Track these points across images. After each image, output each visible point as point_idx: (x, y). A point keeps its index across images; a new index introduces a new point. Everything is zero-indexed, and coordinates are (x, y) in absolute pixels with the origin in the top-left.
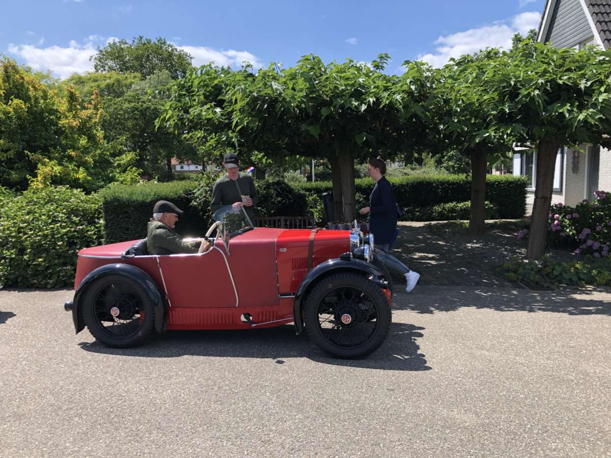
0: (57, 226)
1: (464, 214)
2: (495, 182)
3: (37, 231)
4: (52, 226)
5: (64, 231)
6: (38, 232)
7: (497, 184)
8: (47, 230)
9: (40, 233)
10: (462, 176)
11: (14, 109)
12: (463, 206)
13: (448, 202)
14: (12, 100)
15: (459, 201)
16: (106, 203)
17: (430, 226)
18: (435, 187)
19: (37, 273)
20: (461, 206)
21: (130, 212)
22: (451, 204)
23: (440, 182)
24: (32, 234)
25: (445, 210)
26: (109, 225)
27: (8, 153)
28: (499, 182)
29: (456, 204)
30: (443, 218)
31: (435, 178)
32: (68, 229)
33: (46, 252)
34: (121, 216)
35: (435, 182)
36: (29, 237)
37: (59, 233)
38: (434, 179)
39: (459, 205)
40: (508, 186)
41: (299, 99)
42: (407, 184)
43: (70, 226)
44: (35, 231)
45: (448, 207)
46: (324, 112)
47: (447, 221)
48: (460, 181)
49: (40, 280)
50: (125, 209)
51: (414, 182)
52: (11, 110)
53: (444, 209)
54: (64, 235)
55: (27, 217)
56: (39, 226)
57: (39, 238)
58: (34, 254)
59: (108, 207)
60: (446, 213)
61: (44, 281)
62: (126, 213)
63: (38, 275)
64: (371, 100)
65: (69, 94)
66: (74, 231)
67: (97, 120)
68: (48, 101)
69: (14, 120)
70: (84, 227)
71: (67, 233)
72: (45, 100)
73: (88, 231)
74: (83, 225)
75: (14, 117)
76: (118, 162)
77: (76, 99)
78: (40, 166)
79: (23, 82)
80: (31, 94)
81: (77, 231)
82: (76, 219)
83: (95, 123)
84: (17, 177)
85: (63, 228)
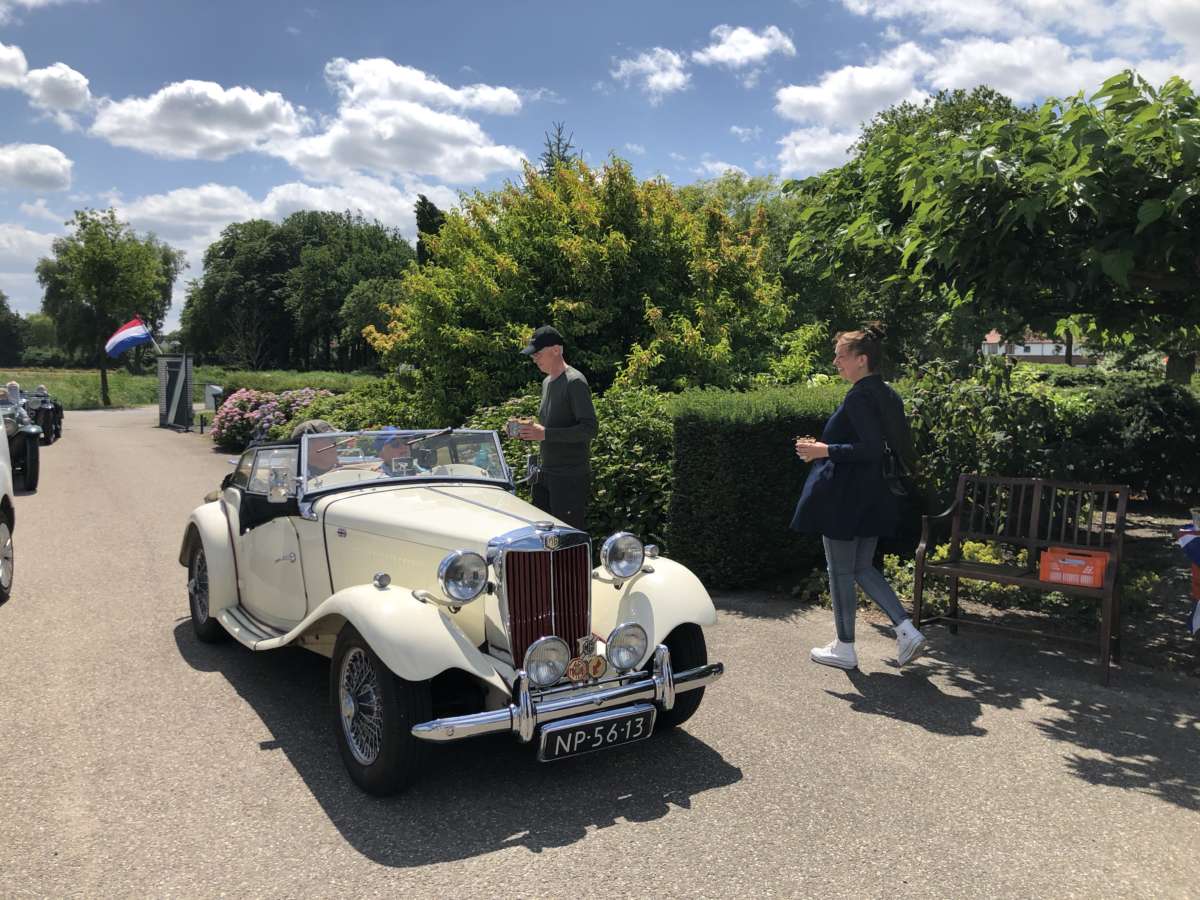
5: (614, 468)
11: (609, 248)
14: (608, 233)
16: (679, 423)
27: (589, 325)
32: (621, 465)
34: (700, 450)
37: (604, 471)
52: (605, 250)
54: (613, 476)
59: (681, 430)
62: (709, 443)
65: (708, 218)
66: (630, 471)
67: (754, 263)
68: (672, 235)
69: (607, 269)
70: (649, 464)
71: (617, 473)
72: (665, 233)
73: (655, 473)
74: (649, 460)
75: (608, 263)
76: (786, 342)
77: (720, 226)
78: (636, 347)
79: (637, 203)
80: (642, 222)
81: (635, 472)
82: (638, 448)
83: (752, 269)
84: (602, 365)
85: (613, 464)
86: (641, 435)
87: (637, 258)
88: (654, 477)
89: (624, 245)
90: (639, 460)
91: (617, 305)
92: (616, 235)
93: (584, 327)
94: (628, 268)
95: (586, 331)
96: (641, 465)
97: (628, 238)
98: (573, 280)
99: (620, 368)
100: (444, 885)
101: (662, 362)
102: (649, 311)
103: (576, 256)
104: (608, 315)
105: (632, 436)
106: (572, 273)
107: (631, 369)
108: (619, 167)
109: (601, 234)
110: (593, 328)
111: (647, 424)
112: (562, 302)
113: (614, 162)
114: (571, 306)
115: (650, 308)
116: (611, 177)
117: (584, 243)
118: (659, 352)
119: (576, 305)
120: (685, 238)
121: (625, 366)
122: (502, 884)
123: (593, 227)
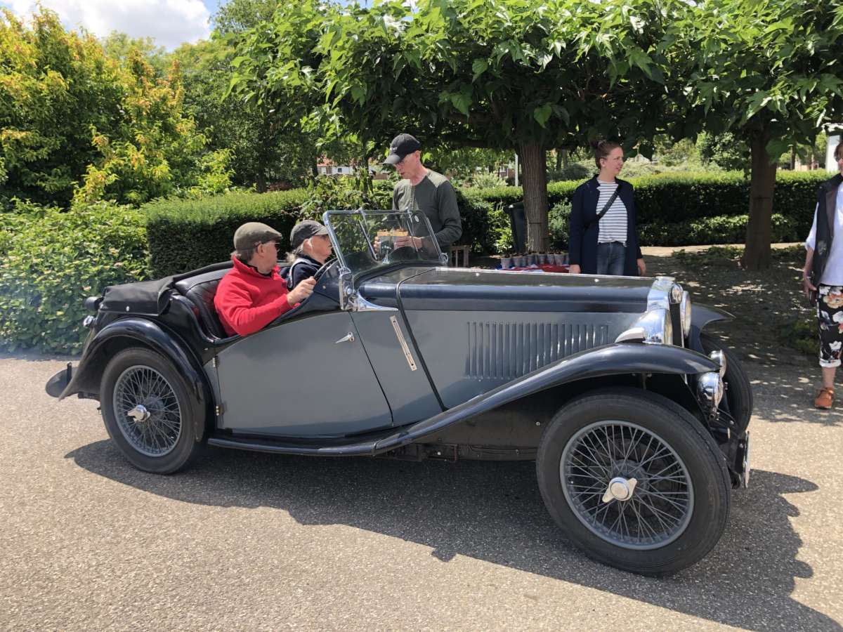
0: (86, 263)
1: (738, 235)
2: (794, 182)
3: (56, 269)
4: (77, 262)
5: (96, 269)
6: (58, 272)
7: (796, 187)
8: (69, 268)
9: (60, 273)
10: (738, 175)
11: (48, 85)
12: (738, 222)
13: (713, 216)
14: (46, 72)
15: (730, 215)
16: (151, 227)
17: (682, 256)
18: (693, 192)
19: (60, 332)
20: (735, 221)
21: (185, 239)
22: (718, 218)
23: (703, 184)
24: (49, 275)
25: (709, 228)
26: (156, 261)
27: (39, 152)
28: (801, 183)
29: (727, 218)
30: (705, 241)
31: (695, 178)
32: (101, 266)
33: (69, 302)
34: (172, 247)
35: (693, 184)
36: (45, 279)
37: (87, 272)
38: (692, 179)
39: (731, 220)
40: (816, 188)
41: (433, 46)
42: (650, 188)
43: (105, 262)
44: (53, 269)
45: (714, 224)
46: (478, 68)
47: (710, 246)
48: (735, 182)
49: (63, 343)
50: (178, 236)
51: (661, 184)
52: (45, 87)
53: (707, 226)
54: (95, 276)
55: (44, 249)
56: (60, 263)
57: (58, 280)
58: (53, 305)
59: (153, 233)
60: (710, 232)
61: (68, 344)
62: (179, 241)
63: (60, 335)
64: (559, 46)
65: (132, 65)
66: (111, 270)
67: (174, 103)
68: (103, 76)
69: (48, 103)
70: (126, 262)
71: (100, 272)
72: (97, 74)
73: (132, 269)
74: (125, 259)
75: (49, 98)
76: (205, 164)
77: (143, 72)
78: (91, 168)
79: (67, 48)
80: (76, 64)
81: (114, 270)
82: (113, 250)
83: (172, 107)
84: (56, 186)
85: (94, 265)
86: (112, 240)
87: (74, 94)
88: (132, 272)
89: (63, 84)
90: (116, 260)
91: (62, 134)
92: (52, 74)
93: (35, 153)
94: (69, 103)
95: (37, 157)
96: (120, 264)
97: (65, 77)
98: (15, 113)
99: (77, 186)
100: (84, 620)
101: (116, 181)
102: (96, 139)
103: (17, 91)
104: (55, 142)
105: (105, 241)
106: (14, 106)
107: (87, 187)
108: (47, 16)
109: (39, 73)
110: (44, 153)
111: (117, 231)
112: (10, 132)
113: (42, 11)
114: (19, 135)
115: (97, 135)
116: (40, 25)
117: (23, 79)
118: (113, 173)
119: (23, 134)
120: (115, 79)
121: (82, 184)
122: (136, 604)
123: (30, 66)
